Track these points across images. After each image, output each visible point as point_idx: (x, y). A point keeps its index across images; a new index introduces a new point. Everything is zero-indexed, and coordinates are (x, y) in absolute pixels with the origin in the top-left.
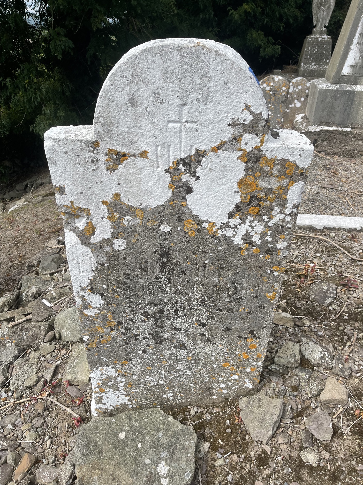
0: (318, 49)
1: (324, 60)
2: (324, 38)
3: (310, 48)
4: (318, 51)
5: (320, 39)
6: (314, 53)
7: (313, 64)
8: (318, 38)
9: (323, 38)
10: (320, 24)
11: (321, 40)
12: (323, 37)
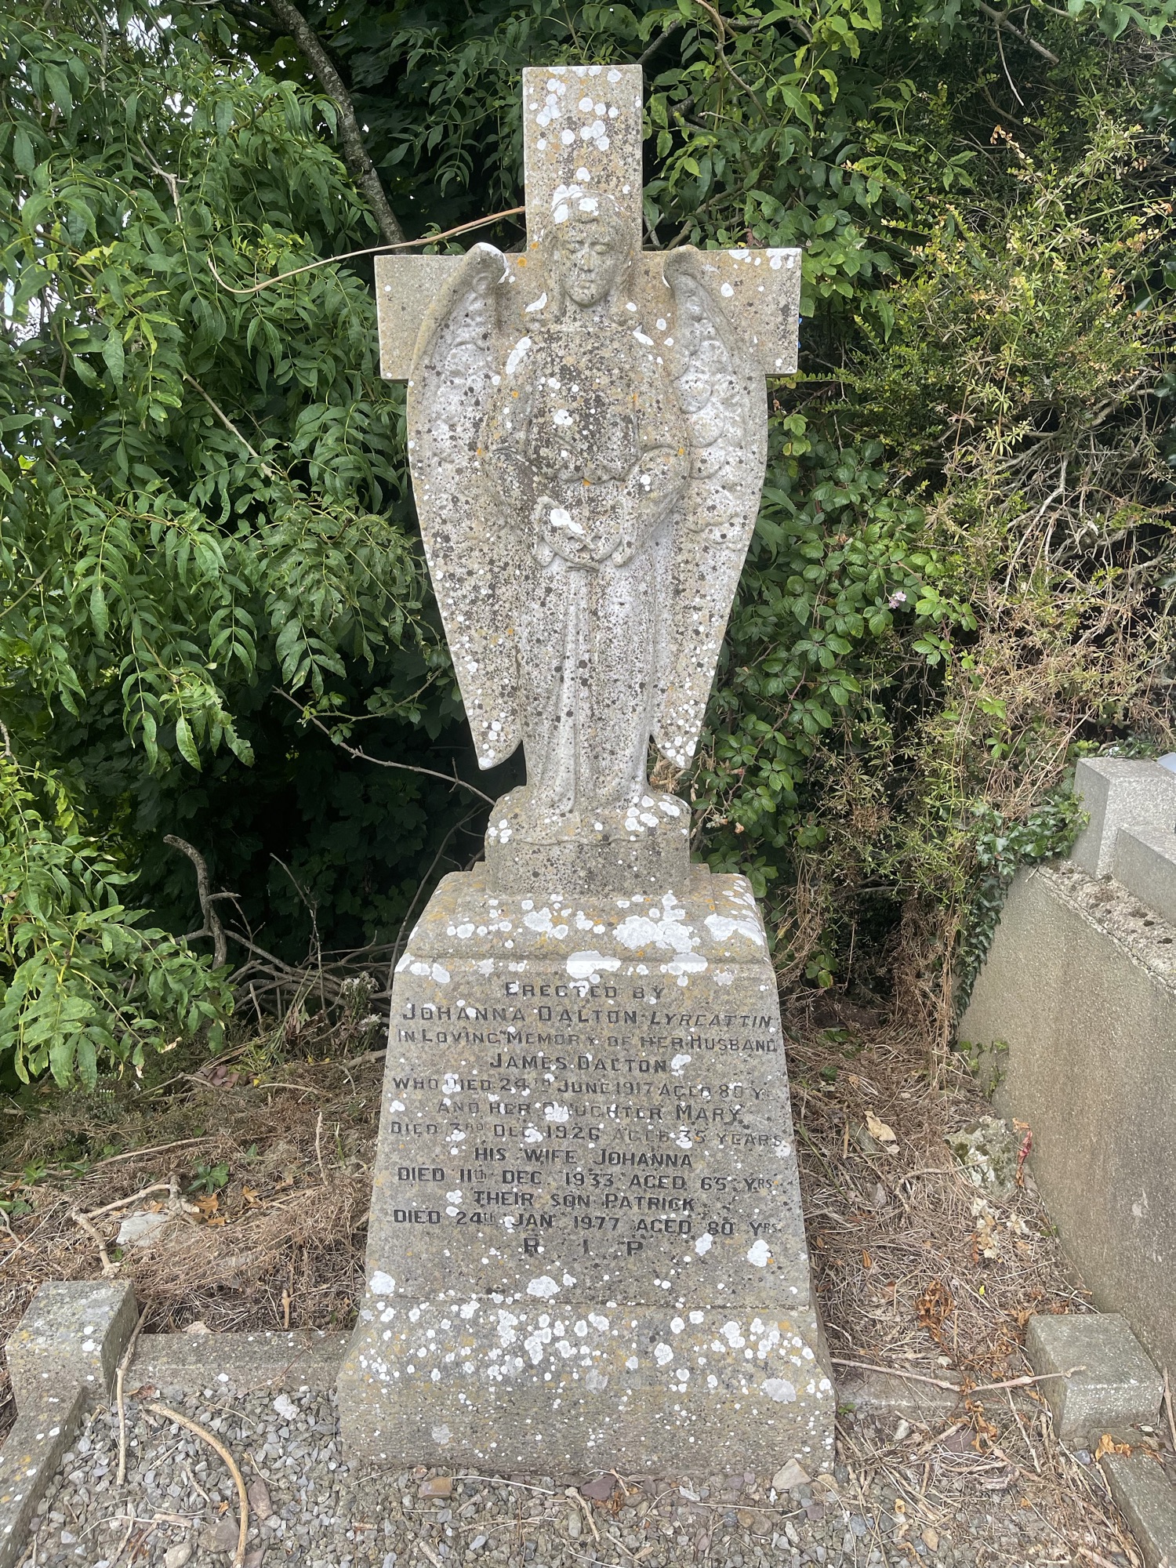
0: (577, 1095)
1: (704, 1244)
2: (653, 956)
3: (450, 1085)
4: (581, 1130)
5: (582, 968)
6: (532, 1155)
7: (542, 1287)
8: (556, 954)
9: (628, 957)
10: (563, 752)
11: (605, 987)
12: (634, 932)
